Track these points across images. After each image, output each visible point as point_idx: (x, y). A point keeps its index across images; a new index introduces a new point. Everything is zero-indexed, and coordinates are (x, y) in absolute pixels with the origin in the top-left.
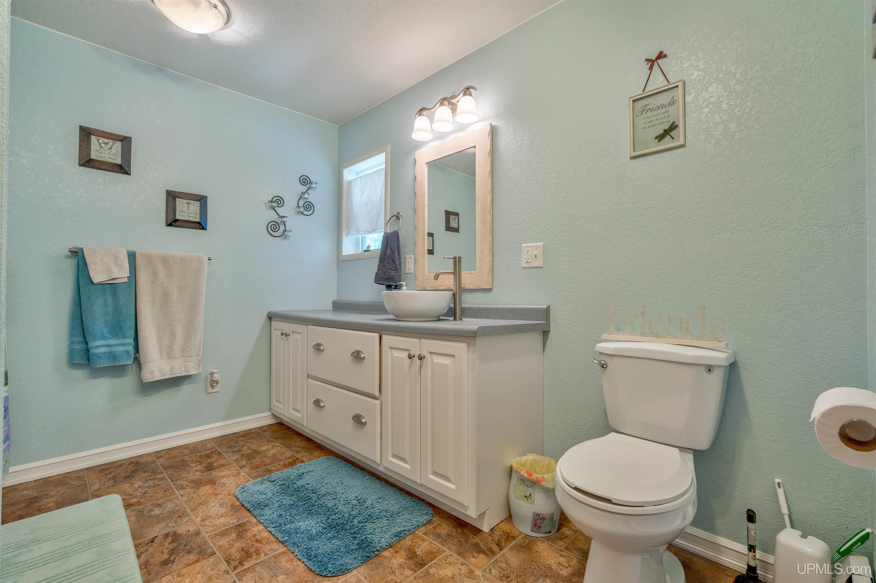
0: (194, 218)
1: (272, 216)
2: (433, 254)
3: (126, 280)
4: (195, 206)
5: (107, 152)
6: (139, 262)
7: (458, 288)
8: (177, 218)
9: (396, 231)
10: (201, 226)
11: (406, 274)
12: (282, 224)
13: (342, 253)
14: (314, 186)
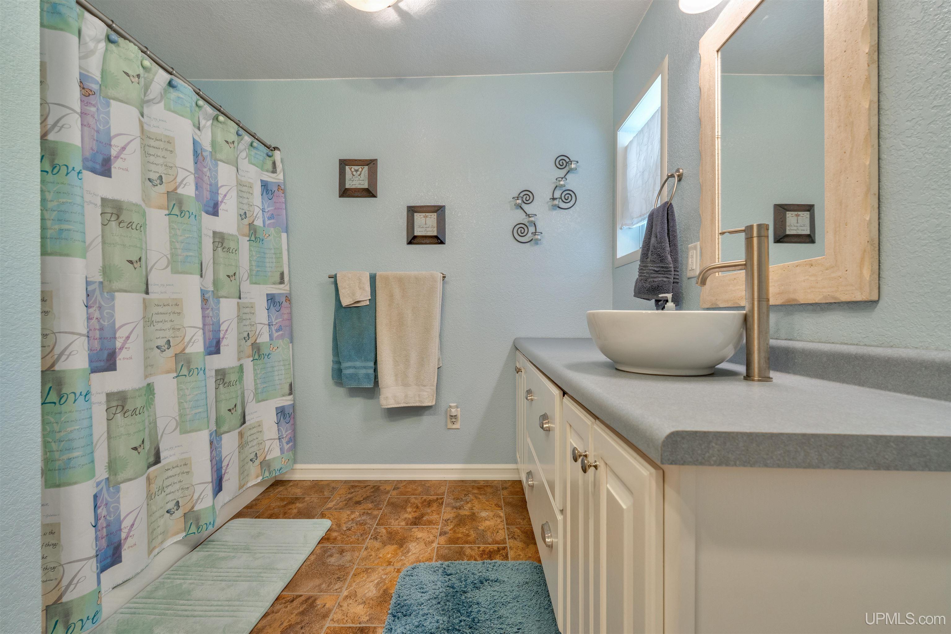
0: (431, 232)
1: (520, 217)
2: (813, 242)
3: (368, 303)
4: (432, 219)
5: (357, 179)
6: (379, 284)
7: (756, 303)
8: (415, 234)
9: (667, 203)
10: (438, 240)
11: (689, 278)
12: (531, 226)
13: (616, 256)
14: (573, 166)
